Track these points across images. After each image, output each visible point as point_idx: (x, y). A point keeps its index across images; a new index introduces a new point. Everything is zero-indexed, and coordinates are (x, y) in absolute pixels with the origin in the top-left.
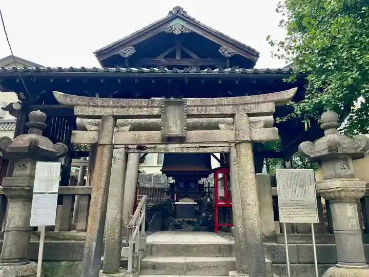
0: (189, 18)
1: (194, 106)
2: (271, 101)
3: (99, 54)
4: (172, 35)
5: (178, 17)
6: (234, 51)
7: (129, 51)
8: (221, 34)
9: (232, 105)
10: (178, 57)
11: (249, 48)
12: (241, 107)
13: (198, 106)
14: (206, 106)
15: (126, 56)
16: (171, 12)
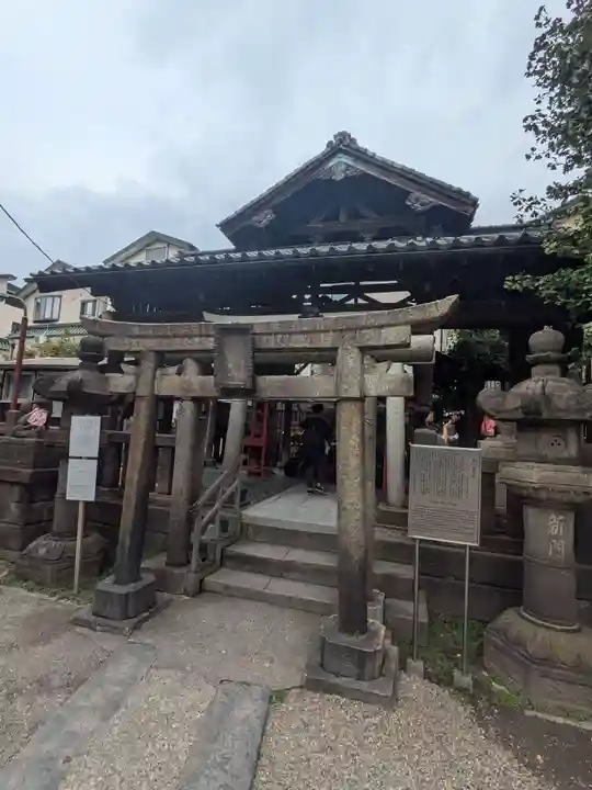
0: (358, 150)
1: (270, 334)
2: (406, 323)
3: (227, 226)
4: (330, 182)
5: (341, 151)
6: (431, 200)
7: (265, 218)
8: (411, 172)
9: (334, 331)
10: (343, 218)
11: (459, 192)
12: (348, 335)
13: (276, 334)
14: (290, 334)
15: (262, 225)
16: (330, 143)
